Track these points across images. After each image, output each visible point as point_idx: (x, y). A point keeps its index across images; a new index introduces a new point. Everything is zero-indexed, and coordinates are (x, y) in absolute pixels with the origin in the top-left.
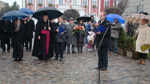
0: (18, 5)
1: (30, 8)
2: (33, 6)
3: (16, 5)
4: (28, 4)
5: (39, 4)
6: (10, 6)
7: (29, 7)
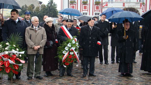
0: (55, 4)
1: (73, 7)
2: (75, 4)
3: (53, 4)
4: (70, 2)
5: (83, 2)
6: (46, 5)
7: (71, 5)
